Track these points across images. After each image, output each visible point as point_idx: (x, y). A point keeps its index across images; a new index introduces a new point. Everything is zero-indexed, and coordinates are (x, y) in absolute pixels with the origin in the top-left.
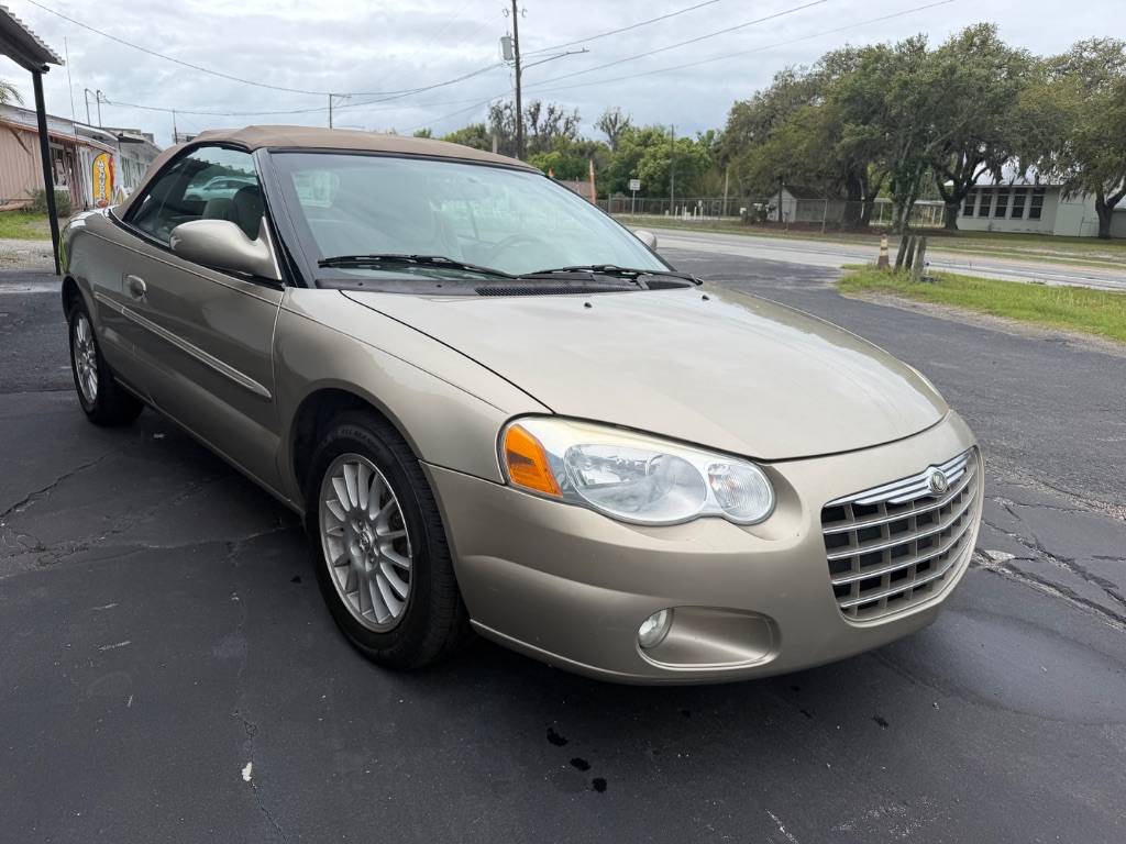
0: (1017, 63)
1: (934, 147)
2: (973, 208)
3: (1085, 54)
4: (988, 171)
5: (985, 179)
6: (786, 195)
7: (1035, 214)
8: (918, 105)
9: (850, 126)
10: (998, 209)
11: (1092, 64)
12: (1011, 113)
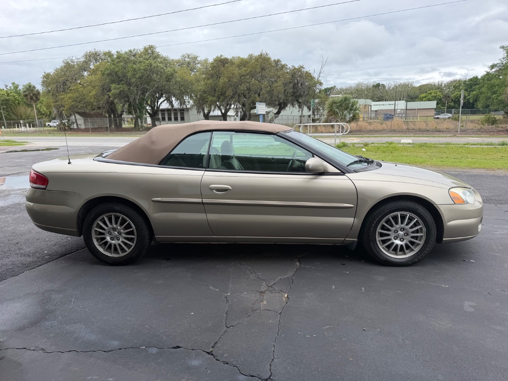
0: (165, 61)
1: (148, 94)
2: (165, 117)
3: (186, 59)
4: (166, 102)
5: (165, 105)
6: (78, 117)
7: (183, 119)
8: (140, 78)
9: (113, 86)
10: (168, 118)
11: (189, 63)
12: (173, 80)
